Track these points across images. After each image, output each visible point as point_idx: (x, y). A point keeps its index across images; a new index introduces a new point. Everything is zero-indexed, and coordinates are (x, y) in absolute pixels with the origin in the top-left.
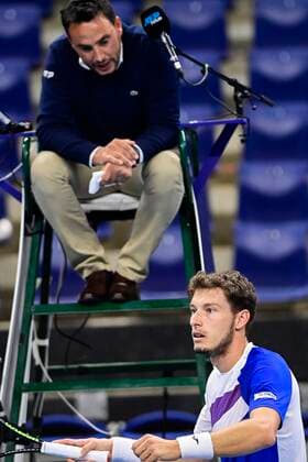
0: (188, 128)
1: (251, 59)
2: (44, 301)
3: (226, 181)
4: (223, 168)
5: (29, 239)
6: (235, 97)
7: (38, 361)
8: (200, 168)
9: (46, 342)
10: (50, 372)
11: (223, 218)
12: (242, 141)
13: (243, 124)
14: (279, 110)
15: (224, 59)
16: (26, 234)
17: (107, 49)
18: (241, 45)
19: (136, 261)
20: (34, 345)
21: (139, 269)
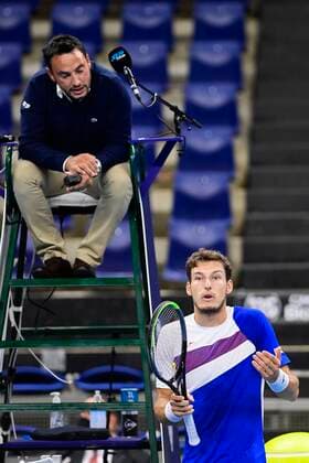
0: (137, 144)
1: (187, 91)
2: (20, 276)
3: (164, 186)
4: (163, 176)
5: (10, 227)
6: (175, 120)
7: (13, 324)
8: (146, 175)
9: (20, 309)
10: (23, 333)
11: (161, 215)
12: (180, 155)
13: (180, 141)
14: (208, 132)
15: (165, 90)
16: (7, 223)
17: (82, 76)
18: (178, 80)
19: (93, 250)
20: (11, 311)
21: (96, 257)
